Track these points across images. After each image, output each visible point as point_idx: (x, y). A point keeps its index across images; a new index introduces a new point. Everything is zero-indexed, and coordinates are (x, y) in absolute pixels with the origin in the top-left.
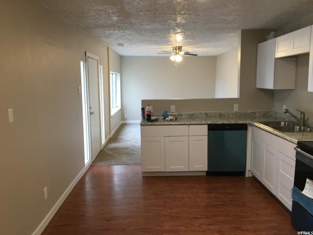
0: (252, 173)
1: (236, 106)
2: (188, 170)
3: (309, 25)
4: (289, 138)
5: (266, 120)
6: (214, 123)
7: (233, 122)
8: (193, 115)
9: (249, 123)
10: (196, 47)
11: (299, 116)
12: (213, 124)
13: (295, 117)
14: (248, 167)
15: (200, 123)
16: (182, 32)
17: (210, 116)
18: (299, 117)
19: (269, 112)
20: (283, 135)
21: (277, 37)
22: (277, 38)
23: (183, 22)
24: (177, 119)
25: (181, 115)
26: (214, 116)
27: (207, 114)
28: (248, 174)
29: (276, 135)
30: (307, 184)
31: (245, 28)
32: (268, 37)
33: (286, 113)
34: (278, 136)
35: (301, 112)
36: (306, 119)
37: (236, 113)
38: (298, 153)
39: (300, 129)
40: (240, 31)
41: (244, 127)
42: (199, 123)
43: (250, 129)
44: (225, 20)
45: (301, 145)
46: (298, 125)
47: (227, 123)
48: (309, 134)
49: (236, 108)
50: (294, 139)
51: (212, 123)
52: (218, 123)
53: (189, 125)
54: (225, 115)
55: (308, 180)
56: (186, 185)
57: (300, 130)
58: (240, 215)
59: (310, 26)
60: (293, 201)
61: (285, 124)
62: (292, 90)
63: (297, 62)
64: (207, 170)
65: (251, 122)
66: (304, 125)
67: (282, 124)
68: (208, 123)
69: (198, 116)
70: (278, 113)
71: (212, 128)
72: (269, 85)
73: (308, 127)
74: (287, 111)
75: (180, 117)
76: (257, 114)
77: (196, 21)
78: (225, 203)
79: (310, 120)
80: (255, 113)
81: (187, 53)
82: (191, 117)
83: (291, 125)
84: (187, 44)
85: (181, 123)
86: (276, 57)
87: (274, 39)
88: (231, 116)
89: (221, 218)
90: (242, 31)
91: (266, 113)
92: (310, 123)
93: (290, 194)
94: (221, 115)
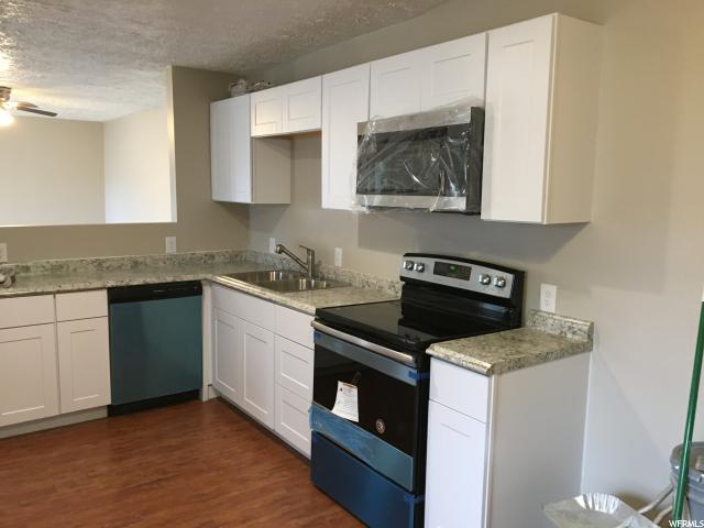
0: (216, 391)
1: (171, 243)
2: (57, 414)
3: (317, 75)
4: (295, 304)
5: (241, 270)
6: (123, 284)
7: (170, 279)
8: (61, 267)
9: (206, 279)
10: (51, 94)
11: (304, 258)
12: (121, 288)
13: (297, 260)
14: (208, 378)
15: (88, 286)
16: (17, 48)
17: (107, 268)
18: (305, 261)
19: (241, 252)
20: (284, 299)
21: (253, 91)
22: (253, 94)
23: (24, 19)
24: (17, 280)
25: (27, 269)
26: (120, 267)
27: (100, 264)
28: (207, 395)
29: (270, 300)
30: (339, 394)
31: (182, 62)
32: (234, 90)
33: (280, 252)
34: (275, 302)
35: (308, 250)
36: (316, 263)
37: (171, 258)
38: (318, 332)
39: (309, 283)
40: (169, 67)
41: (194, 289)
42: (82, 286)
43: (207, 291)
44: (137, 35)
45: (323, 315)
46: (303, 276)
47: (156, 281)
48: (327, 292)
49: (171, 246)
50: (307, 306)
51: (119, 284)
52: (135, 283)
53: (54, 293)
54: (146, 265)
55: (341, 385)
56: (55, 454)
57: (309, 286)
58: (206, 491)
59: (320, 77)
60: (313, 434)
61: (277, 276)
62: (286, 205)
63: (292, 149)
64: (109, 402)
65: (209, 276)
66: (314, 276)
67: (273, 276)
68: (109, 285)
69: (75, 270)
70: (261, 253)
71: (117, 296)
72: (242, 194)
73: (322, 279)
74: (282, 250)
75: (23, 274)
76: (217, 257)
77: (60, 22)
78: (165, 473)
79: (323, 265)
80: (212, 257)
81: (26, 107)
82: (57, 272)
83: (291, 277)
84: (27, 81)
85: (32, 291)
86: (253, 135)
87: (247, 96)
88: (161, 264)
89: (161, 514)
90: (173, 67)
91: (236, 256)
92: (324, 271)
93: (306, 419)
94: (135, 265)
